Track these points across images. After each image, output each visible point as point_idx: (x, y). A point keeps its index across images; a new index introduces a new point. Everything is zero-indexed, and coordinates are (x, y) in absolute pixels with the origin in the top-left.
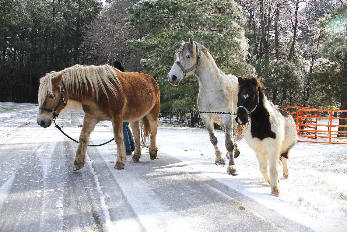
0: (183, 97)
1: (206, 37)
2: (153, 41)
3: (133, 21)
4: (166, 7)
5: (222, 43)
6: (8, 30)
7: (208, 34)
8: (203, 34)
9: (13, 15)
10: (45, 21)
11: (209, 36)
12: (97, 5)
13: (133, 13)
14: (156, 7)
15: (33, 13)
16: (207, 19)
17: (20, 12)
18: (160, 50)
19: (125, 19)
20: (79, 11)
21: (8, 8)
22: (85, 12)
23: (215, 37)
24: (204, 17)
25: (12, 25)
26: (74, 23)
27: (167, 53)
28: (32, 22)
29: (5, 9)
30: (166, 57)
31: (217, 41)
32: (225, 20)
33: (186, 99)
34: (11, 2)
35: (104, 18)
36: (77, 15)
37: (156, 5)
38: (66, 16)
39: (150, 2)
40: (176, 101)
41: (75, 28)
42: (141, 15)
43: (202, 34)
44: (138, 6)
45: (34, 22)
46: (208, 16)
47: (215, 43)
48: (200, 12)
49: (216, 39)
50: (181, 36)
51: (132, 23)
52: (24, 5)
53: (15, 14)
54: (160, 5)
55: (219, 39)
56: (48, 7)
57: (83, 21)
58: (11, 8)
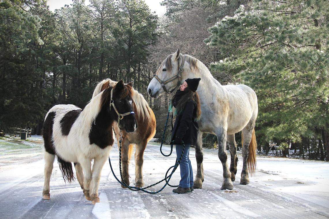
0: (278, 124)
1: (304, 55)
2: (240, 62)
3: (215, 41)
4: (255, 23)
5: (323, 60)
6: (51, 53)
7: (306, 52)
8: (300, 53)
9: (57, 35)
10: (93, 41)
11: (308, 53)
12: (151, 19)
13: (217, 32)
14: (244, 25)
15: (79, 33)
16: (303, 34)
17: (63, 32)
18: (250, 72)
19: (206, 39)
20: (131, 26)
21: (51, 28)
22: (137, 28)
23: (314, 55)
24: (300, 32)
25: (56, 46)
26: (125, 41)
27: (258, 75)
28: (78, 43)
29: (47, 29)
30: (257, 80)
31: (317, 59)
32: (324, 33)
33: (281, 125)
34: (54, 21)
35: (161, 33)
36: (129, 32)
37: (243, 23)
38: (116, 33)
39: (236, 20)
40: (271, 129)
41: (126, 46)
42: (226, 35)
43: (298, 52)
44: (223, 25)
45: (79, 42)
46: (304, 31)
47: (315, 61)
48: (294, 26)
49: (316, 56)
50: (274, 56)
51: (214, 43)
52: (68, 23)
53: (59, 34)
54: (248, 22)
55: (320, 57)
56: (95, 24)
57: (136, 37)
58: (55, 27)
